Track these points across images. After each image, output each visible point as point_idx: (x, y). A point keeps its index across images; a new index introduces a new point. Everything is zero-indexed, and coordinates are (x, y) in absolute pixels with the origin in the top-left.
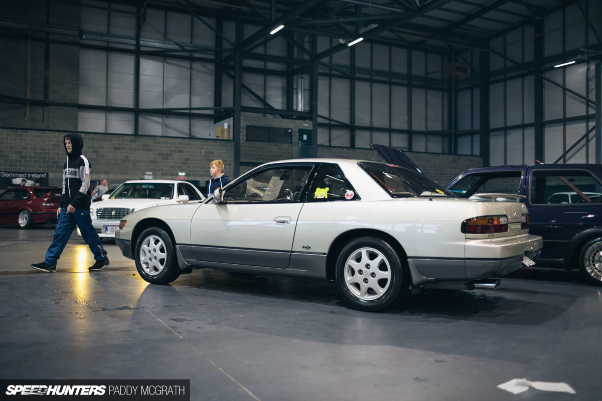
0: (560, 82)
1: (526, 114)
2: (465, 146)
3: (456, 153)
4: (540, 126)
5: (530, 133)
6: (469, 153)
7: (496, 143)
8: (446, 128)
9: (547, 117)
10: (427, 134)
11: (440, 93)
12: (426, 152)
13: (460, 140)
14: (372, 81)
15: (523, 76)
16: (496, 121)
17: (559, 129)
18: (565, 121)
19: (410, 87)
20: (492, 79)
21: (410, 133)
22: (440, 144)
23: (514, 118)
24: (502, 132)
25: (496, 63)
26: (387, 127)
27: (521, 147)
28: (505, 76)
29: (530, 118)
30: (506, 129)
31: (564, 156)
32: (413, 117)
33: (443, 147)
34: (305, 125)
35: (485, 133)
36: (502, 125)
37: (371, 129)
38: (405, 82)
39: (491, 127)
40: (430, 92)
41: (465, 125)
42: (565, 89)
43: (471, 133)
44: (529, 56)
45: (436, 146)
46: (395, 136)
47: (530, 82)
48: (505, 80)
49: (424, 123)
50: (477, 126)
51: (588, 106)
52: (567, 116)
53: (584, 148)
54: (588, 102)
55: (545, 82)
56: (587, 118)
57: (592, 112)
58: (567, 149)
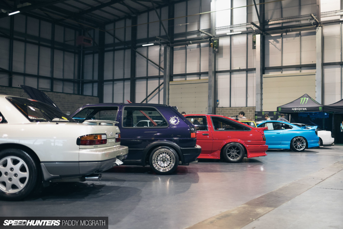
0: (145, 55)
1: (126, 72)
2: (88, 90)
3: (82, 94)
4: (133, 80)
5: (128, 84)
6: (91, 94)
7: (107, 89)
8: (76, 78)
9: (138, 75)
10: (64, 80)
11: (73, 55)
12: (63, 93)
13: (85, 86)
14: (26, 42)
15: (124, 49)
16: (108, 75)
17: (144, 82)
18: (147, 78)
19: (53, 48)
20: (106, 49)
21: (52, 80)
22: (72, 88)
23: (119, 75)
24: (112, 83)
25: (109, 40)
26: (36, 74)
27: (122, 92)
28: (114, 48)
29: (128, 75)
30: (113, 81)
31: (146, 99)
32: (54, 69)
33: (74, 90)
35: (101, 82)
36: (111, 78)
37: (25, 75)
38: (50, 45)
39: (105, 79)
40: (66, 53)
41: (88, 76)
42: (148, 60)
43: (92, 82)
44: (129, 38)
45: (69, 88)
46: (41, 81)
47: (128, 53)
48: (114, 50)
49: (62, 73)
50: (96, 78)
51: (160, 70)
52: (149, 75)
53: (158, 95)
54: (160, 68)
55: (137, 54)
56: (159, 77)
57: (162, 74)
58: (148, 95)
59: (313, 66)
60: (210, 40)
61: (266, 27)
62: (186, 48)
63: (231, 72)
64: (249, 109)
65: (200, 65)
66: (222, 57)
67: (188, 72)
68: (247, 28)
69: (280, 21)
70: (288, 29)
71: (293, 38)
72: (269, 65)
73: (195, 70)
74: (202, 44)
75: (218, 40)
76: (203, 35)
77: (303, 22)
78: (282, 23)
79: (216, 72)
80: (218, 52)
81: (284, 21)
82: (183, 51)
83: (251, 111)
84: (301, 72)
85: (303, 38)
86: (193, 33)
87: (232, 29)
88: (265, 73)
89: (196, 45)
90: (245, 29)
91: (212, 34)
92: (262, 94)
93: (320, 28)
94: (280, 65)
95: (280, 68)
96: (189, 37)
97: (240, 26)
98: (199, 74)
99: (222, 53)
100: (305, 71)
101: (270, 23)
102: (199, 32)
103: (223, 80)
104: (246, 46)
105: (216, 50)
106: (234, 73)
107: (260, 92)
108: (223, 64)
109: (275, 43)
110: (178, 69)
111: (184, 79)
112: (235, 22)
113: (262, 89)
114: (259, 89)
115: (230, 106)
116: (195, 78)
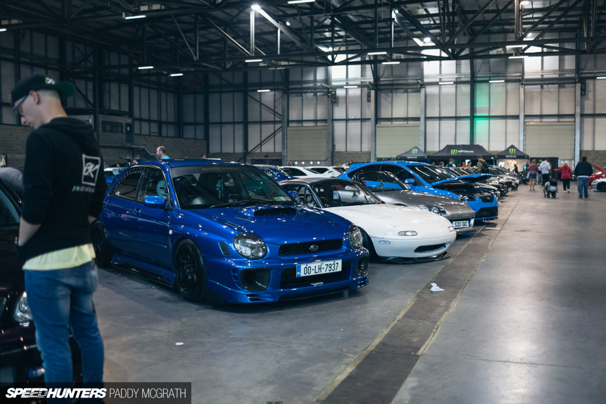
0: (258, 99)
1: (236, 115)
2: (189, 132)
3: (183, 137)
4: (246, 123)
5: (239, 129)
6: (193, 137)
7: (214, 132)
8: (176, 120)
9: (250, 119)
10: (167, 123)
11: (173, 95)
12: (167, 137)
13: (185, 128)
15: (234, 92)
16: (214, 117)
17: (257, 127)
18: (261, 122)
20: (211, 90)
21: (160, 123)
22: (174, 131)
23: (227, 117)
24: (219, 125)
25: (214, 80)
26: (147, 118)
28: (221, 90)
29: (239, 117)
30: (221, 124)
31: (261, 144)
32: (168, 113)
33: (175, 133)
34: (129, 121)
35: (207, 124)
36: (218, 121)
39: (210, 121)
41: (189, 118)
42: (261, 104)
43: (195, 124)
44: (238, 80)
45: (171, 132)
48: (221, 92)
49: (166, 116)
50: (200, 120)
51: (275, 115)
52: (262, 120)
53: (273, 138)
54: (275, 112)
55: (249, 98)
56: (274, 122)
57: (277, 119)
58: (263, 140)
59: (418, 119)
60: (328, 91)
61: (378, 83)
62: (302, 96)
63: (347, 120)
64: (364, 153)
65: (317, 113)
66: (338, 106)
67: (304, 119)
68: (362, 82)
69: (391, 79)
70: (398, 87)
71: (401, 94)
72: (380, 116)
73: (311, 117)
74: (318, 94)
75: (335, 92)
76: (318, 84)
77: (410, 81)
78: (392, 80)
79: (333, 120)
80: (335, 102)
81: (394, 79)
82: (299, 98)
83: (366, 155)
84: (407, 123)
85: (410, 94)
86: (309, 82)
87: (347, 82)
88: (378, 123)
89: (312, 94)
90: (359, 83)
91: (329, 85)
92: (375, 141)
93: (424, 89)
94: (390, 117)
95: (391, 119)
96: (305, 86)
97: (355, 79)
98: (316, 121)
99: (338, 103)
100: (410, 123)
101: (381, 80)
102: (315, 81)
103: (339, 128)
104: (360, 97)
105: (334, 100)
106: (349, 121)
107: (374, 139)
108: (339, 113)
109: (386, 96)
110: (293, 116)
111: (300, 125)
112: (350, 76)
113: (375, 136)
114: (374, 137)
115: (346, 151)
116: (312, 124)
